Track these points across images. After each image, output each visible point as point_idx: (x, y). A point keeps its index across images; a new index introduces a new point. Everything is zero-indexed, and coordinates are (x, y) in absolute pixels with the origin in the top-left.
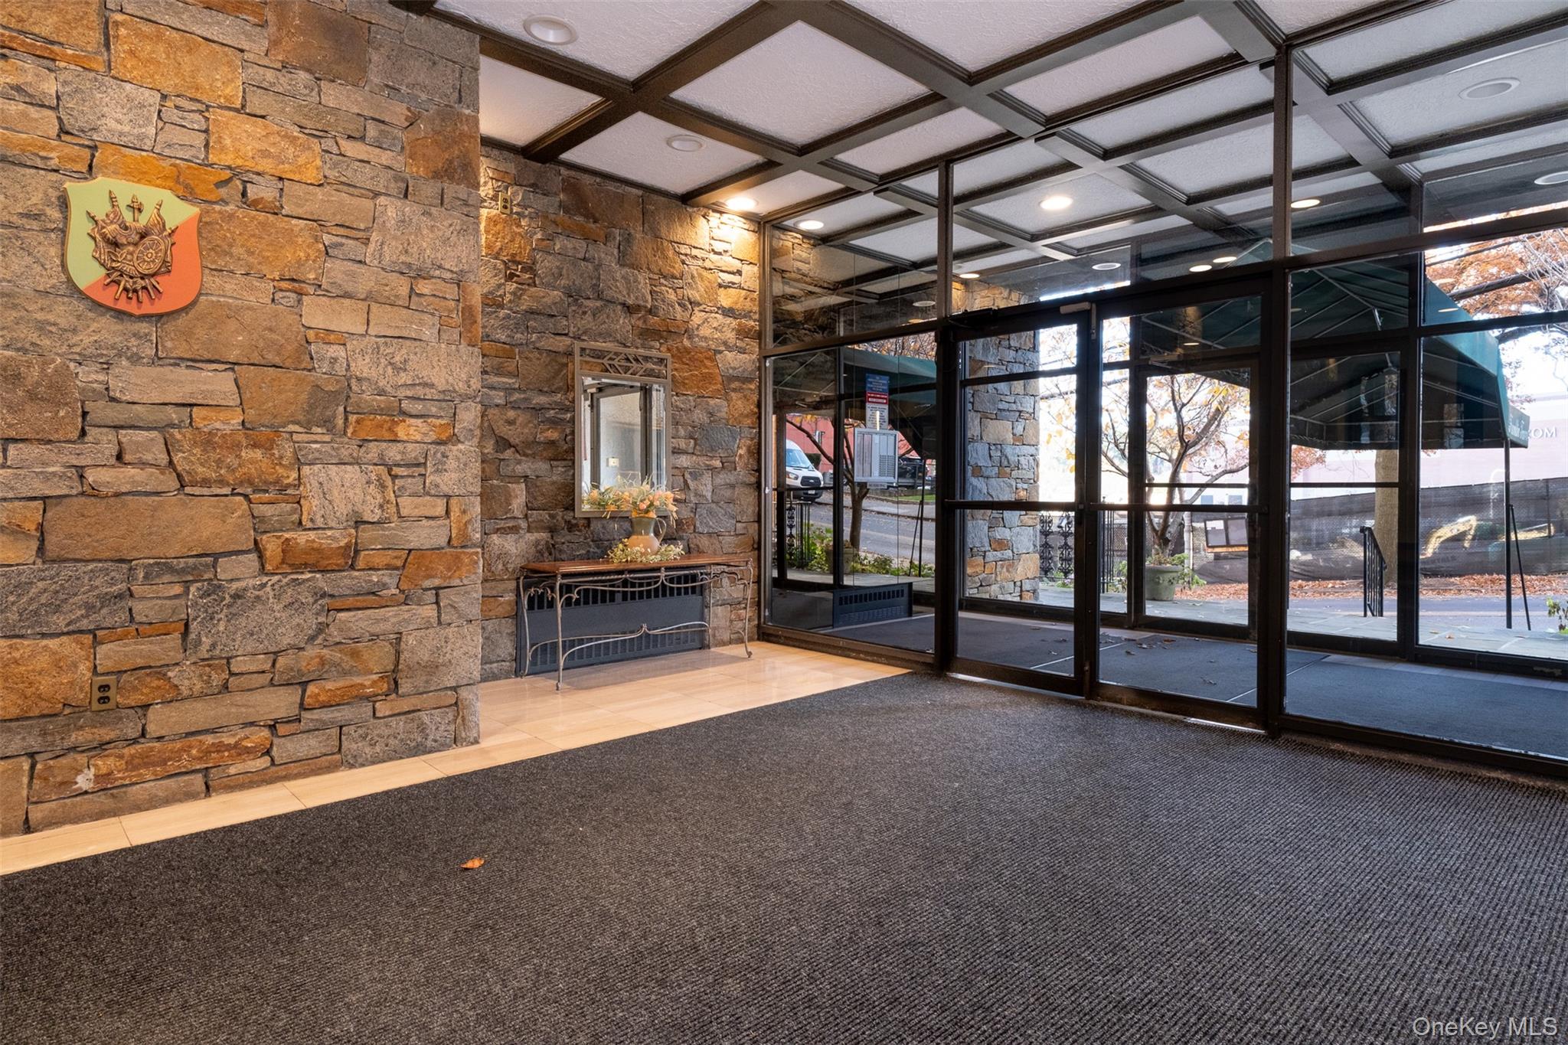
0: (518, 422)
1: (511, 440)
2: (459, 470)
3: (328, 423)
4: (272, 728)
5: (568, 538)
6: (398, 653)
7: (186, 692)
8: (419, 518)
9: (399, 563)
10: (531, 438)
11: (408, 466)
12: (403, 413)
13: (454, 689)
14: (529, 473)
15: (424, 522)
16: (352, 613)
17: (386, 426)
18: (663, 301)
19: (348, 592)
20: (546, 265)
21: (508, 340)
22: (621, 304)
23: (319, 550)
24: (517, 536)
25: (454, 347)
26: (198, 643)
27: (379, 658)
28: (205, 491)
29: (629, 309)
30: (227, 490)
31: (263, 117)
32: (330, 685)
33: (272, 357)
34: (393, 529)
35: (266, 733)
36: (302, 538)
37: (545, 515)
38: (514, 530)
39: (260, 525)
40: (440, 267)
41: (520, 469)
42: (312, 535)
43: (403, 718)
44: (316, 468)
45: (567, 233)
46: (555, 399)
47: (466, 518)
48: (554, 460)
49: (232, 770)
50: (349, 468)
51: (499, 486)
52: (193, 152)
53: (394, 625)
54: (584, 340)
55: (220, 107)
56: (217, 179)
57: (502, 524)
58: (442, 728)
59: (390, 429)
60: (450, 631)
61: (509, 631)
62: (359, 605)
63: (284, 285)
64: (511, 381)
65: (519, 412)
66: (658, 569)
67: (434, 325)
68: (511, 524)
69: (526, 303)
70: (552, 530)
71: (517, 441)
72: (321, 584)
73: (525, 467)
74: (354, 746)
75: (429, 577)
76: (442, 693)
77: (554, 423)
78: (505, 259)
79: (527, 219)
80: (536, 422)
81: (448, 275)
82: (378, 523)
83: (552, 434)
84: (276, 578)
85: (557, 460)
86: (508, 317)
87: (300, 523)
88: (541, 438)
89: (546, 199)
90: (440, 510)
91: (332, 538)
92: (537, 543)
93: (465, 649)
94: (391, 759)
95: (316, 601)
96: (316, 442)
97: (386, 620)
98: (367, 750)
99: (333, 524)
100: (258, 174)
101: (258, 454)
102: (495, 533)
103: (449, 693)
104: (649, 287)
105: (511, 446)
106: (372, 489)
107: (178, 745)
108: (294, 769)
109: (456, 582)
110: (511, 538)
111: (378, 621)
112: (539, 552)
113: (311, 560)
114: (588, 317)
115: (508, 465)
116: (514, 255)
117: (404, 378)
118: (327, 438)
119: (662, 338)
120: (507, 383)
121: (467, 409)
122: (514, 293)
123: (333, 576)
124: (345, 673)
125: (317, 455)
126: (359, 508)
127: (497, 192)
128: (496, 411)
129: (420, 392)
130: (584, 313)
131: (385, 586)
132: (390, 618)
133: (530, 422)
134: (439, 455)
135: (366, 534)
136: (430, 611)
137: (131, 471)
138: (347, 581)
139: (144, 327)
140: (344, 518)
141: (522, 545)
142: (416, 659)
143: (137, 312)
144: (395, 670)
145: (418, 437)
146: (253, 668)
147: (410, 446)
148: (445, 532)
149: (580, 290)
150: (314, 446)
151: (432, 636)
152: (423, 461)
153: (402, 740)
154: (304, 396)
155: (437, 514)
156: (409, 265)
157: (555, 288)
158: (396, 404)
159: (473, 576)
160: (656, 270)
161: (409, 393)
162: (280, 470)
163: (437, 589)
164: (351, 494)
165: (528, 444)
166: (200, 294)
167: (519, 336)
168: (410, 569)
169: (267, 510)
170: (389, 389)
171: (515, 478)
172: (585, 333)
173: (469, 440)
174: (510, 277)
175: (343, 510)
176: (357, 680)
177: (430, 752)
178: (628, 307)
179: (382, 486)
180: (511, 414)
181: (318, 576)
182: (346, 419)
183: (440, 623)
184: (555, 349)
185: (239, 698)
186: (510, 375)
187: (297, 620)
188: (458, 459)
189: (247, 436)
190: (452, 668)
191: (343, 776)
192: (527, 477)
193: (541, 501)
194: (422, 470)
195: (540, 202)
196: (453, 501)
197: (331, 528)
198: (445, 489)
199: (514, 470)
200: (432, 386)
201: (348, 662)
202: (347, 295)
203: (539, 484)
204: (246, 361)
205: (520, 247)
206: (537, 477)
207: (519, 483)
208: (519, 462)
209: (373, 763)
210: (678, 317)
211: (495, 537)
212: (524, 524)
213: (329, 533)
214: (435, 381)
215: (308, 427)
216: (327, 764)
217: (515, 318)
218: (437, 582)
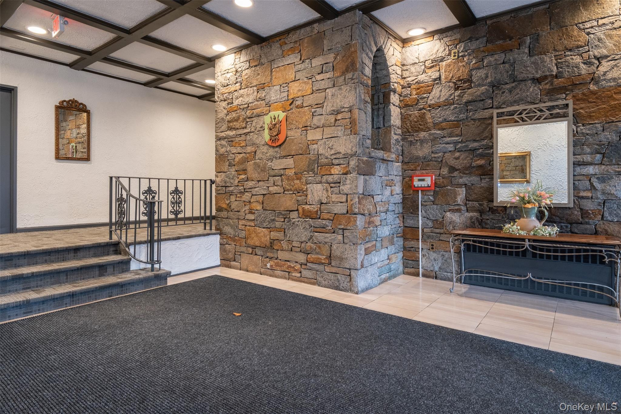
0: (461, 158)
1: (456, 167)
2: (350, 184)
3: (313, 170)
4: (301, 265)
5: (491, 217)
6: (331, 250)
7: (284, 249)
8: (338, 202)
9: (332, 218)
10: (468, 165)
11: (334, 183)
12: (333, 164)
13: (350, 269)
14: (467, 182)
15: (339, 204)
16: (318, 234)
17: (328, 170)
18: (568, 66)
19: (318, 226)
20: (477, 75)
21: (456, 119)
22: (530, 79)
23: (310, 211)
24: (460, 214)
25: (348, 136)
26: (287, 236)
27: (325, 250)
28: (288, 193)
29: (537, 81)
30: (292, 192)
31: (299, 80)
32: (313, 256)
33: (300, 152)
34: (330, 206)
35: (299, 266)
36: (307, 207)
37: (476, 204)
38: (459, 210)
39: (299, 203)
40: (343, 108)
41: (461, 181)
42: (309, 206)
43: (333, 274)
44: (310, 185)
45: (490, 53)
46: (483, 143)
47: (352, 203)
48: (482, 175)
49: (293, 275)
50: (319, 184)
51: (451, 189)
52: (285, 98)
53: (330, 240)
54: (503, 108)
55: (291, 82)
56: (289, 104)
57: (452, 207)
58: (345, 283)
59: (329, 171)
60: (347, 246)
61: (456, 260)
62: (320, 231)
63: (303, 129)
64: (457, 138)
65: (462, 153)
66: (523, 240)
67: (342, 130)
68: (457, 208)
69: (466, 98)
70: (481, 212)
71: (460, 167)
72: (311, 223)
73: (465, 180)
74: (320, 279)
75: (340, 224)
76: (344, 269)
77: (482, 156)
78: (454, 81)
79: (467, 57)
80: (471, 157)
81: (346, 110)
82: (326, 203)
83: (481, 162)
84: (301, 219)
85: (485, 175)
86: (456, 108)
87: (306, 203)
88: (474, 164)
89: (478, 42)
90: (344, 200)
91: (314, 208)
92: (471, 218)
93: (352, 254)
94: (329, 288)
95: (310, 228)
96: (310, 177)
97: (327, 238)
98: (323, 282)
99: (314, 204)
100: (298, 97)
101: (298, 182)
102: (449, 211)
103: (347, 270)
104: (555, 61)
105: (457, 170)
106: (325, 192)
107: (283, 263)
108: (306, 280)
109: (349, 228)
110: (458, 214)
111: (326, 238)
112: (473, 223)
113: (309, 214)
114: (507, 94)
115: (456, 179)
116: (459, 77)
117: (333, 152)
118: (313, 175)
119: (567, 90)
120: (455, 140)
121: (353, 160)
122: (459, 96)
123: (314, 220)
124: (317, 254)
125: (310, 181)
126: (321, 198)
127: (450, 51)
128: (449, 154)
129: (337, 156)
130: (503, 93)
131: (327, 226)
132: (329, 237)
133: (467, 157)
134: (344, 179)
135: (323, 207)
136: (340, 237)
137: (276, 187)
138: (317, 223)
139: (277, 149)
140: (317, 202)
141: (463, 219)
142: (336, 254)
143: (275, 146)
144: (330, 256)
145: (337, 173)
146: (297, 246)
147: (335, 176)
148: (345, 208)
149: (500, 80)
150: (310, 178)
151: (341, 247)
152: (339, 181)
153: (333, 282)
154: (307, 162)
155: (343, 201)
156: (334, 110)
157: (483, 85)
158: (331, 161)
159: (355, 226)
160: (561, 48)
161: (335, 157)
162: (303, 186)
163: (343, 229)
164: (319, 194)
165: (466, 168)
166: (287, 137)
167: (462, 115)
168: (335, 221)
169: (299, 198)
170: (329, 156)
171: (460, 186)
172: (504, 103)
173: (354, 172)
174: (456, 89)
175: (317, 199)
176: (320, 257)
177: (341, 291)
178: (537, 79)
179: (327, 191)
180: (457, 154)
181: (310, 220)
182: (318, 168)
183: (344, 243)
184: (484, 117)
185: (294, 253)
186: (457, 136)
187: (305, 233)
188: (350, 180)
189: (296, 176)
190: (347, 261)
191: (316, 287)
192: (466, 184)
193: (474, 196)
194: (339, 185)
195: (474, 45)
196: (349, 196)
197: (314, 205)
198: (345, 191)
199: (458, 182)
200: (339, 153)
201: (318, 250)
202: (318, 127)
203: (472, 188)
204: (295, 154)
205: (462, 72)
206: (472, 184)
207: (461, 188)
208: (461, 177)
209: (325, 287)
210: (583, 72)
211: (448, 213)
212: (463, 208)
213: (313, 206)
214: (341, 151)
215: (308, 171)
216: (312, 282)
217: (459, 107)
218: (342, 227)
